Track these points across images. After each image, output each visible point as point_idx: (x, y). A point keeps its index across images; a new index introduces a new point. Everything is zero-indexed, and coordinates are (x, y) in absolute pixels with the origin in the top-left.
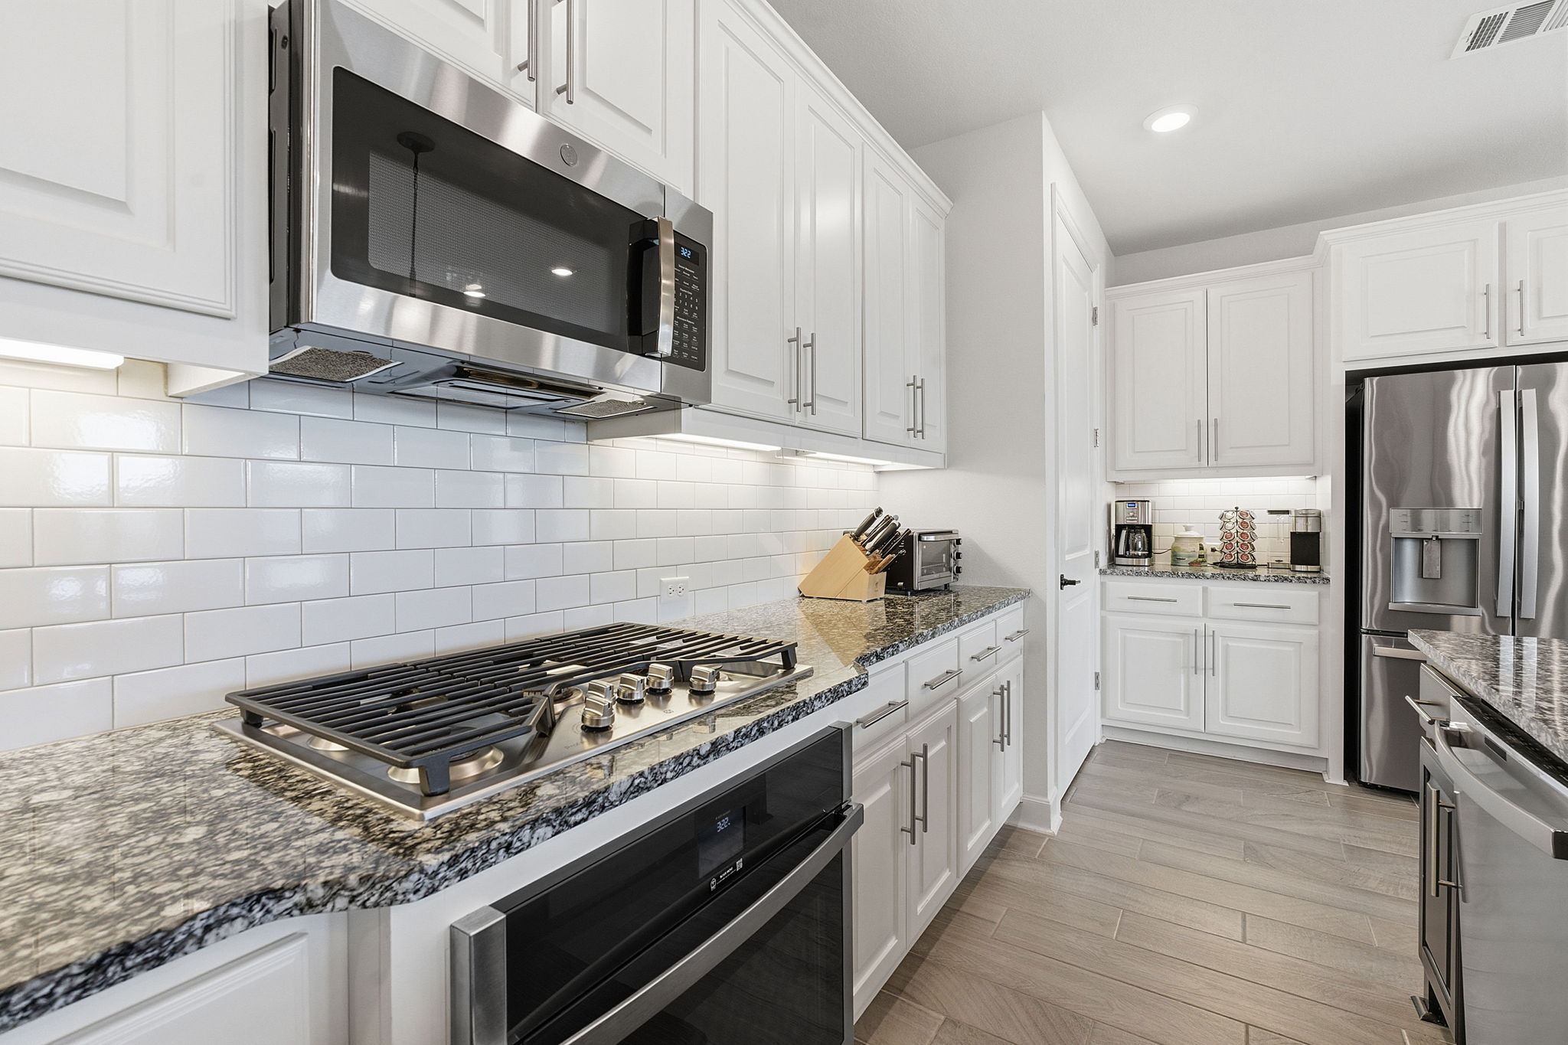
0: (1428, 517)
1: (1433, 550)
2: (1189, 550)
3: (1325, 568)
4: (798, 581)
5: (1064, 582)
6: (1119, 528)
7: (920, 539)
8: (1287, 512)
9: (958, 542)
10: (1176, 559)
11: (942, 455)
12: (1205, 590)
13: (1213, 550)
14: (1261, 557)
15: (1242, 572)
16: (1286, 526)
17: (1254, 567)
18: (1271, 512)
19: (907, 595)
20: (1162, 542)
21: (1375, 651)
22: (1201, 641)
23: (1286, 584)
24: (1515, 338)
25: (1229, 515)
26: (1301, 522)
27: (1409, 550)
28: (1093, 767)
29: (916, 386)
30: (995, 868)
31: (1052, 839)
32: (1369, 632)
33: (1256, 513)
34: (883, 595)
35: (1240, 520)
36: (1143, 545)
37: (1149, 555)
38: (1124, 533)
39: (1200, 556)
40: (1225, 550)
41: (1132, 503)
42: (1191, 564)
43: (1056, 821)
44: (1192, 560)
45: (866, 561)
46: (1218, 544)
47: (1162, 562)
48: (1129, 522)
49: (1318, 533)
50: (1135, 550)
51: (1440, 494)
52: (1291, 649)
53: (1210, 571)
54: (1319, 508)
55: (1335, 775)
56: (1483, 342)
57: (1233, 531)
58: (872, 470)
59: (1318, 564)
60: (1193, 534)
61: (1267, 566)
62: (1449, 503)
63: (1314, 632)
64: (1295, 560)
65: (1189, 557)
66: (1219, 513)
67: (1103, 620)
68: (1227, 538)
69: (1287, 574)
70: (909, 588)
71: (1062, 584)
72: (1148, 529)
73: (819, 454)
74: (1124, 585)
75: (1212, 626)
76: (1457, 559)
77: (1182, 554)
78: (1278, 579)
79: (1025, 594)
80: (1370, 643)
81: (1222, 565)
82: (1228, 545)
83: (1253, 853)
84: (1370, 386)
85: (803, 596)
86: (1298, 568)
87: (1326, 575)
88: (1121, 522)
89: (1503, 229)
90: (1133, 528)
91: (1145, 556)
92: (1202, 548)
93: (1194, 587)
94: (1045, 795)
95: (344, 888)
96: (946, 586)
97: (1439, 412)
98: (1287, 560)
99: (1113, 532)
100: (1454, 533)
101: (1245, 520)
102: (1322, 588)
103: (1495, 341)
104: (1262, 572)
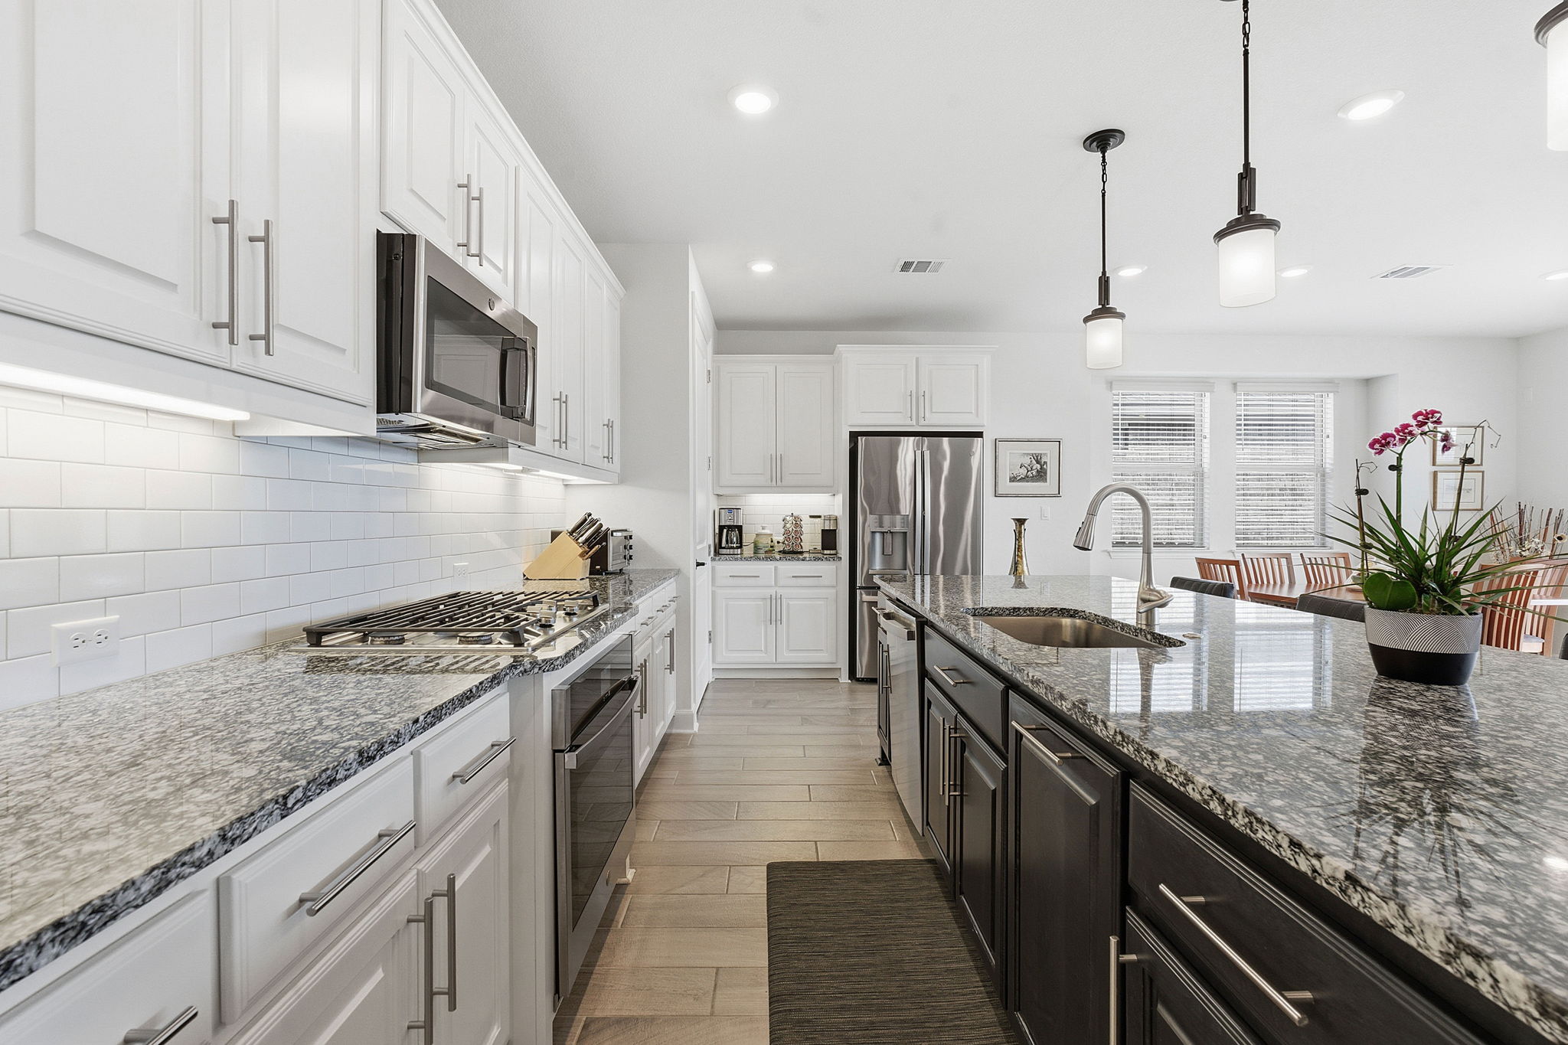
0: (887, 519)
1: (888, 537)
2: (764, 542)
3: (839, 552)
4: (523, 568)
5: (699, 564)
6: (721, 528)
7: (612, 535)
8: (820, 517)
9: (631, 537)
10: (756, 549)
11: (617, 475)
12: (776, 569)
13: (778, 542)
14: (806, 546)
15: (795, 556)
16: (819, 525)
17: (801, 553)
18: (811, 517)
19: (602, 575)
20: (748, 538)
21: (863, 597)
22: (774, 602)
23: (820, 562)
24: (922, 422)
25: (788, 518)
26: (827, 522)
27: (878, 537)
28: (709, 695)
29: (609, 425)
30: (664, 755)
31: (694, 735)
32: (861, 588)
33: (803, 517)
34: (588, 576)
35: (794, 522)
36: (737, 540)
37: (741, 547)
38: (725, 531)
39: (771, 547)
40: (786, 542)
41: (730, 510)
42: (766, 552)
43: (696, 726)
44: (767, 549)
45: (580, 550)
46: (781, 539)
47: (748, 551)
48: (728, 523)
49: (835, 530)
50: (731, 543)
51: (893, 508)
52: (823, 603)
53: (778, 556)
54: (836, 514)
55: (844, 678)
56: (909, 422)
57: (791, 529)
58: (561, 483)
59: (836, 549)
60: (767, 531)
61: (809, 552)
62: (898, 512)
63: (833, 591)
64: (823, 548)
65: (764, 547)
66: (782, 519)
67: (713, 593)
68: (787, 532)
69: (820, 556)
70: (604, 569)
71: (697, 566)
72: (740, 528)
73: (542, 472)
74: (727, 568)
75: (780, 591)
76: (898, 540)
77: (761, 545)
78: (816, 559)
79: (678, 572)
80: (861, 594)
81: (784, 552)
82: (787, 539)
83: (805, 720)
84: (861, 440)
85: (527, 579)
86: (826, 552)
87: (839, 555)
88: (723, 524)
89: (917, 359)
90: (730, 528)
91: (737, 548)
92: (772, 541)
93: (769, 566)
94: (690, 708)
95: (537, 664)
96: (621, 570)
97: (893, 459)
98: (820, 548)
99: (717, 531)
100: (898, 529)
101: (797, 521)
102: (838, 563)
103: (914, 422)
104: (806, 555)
